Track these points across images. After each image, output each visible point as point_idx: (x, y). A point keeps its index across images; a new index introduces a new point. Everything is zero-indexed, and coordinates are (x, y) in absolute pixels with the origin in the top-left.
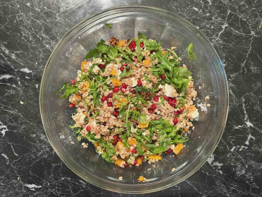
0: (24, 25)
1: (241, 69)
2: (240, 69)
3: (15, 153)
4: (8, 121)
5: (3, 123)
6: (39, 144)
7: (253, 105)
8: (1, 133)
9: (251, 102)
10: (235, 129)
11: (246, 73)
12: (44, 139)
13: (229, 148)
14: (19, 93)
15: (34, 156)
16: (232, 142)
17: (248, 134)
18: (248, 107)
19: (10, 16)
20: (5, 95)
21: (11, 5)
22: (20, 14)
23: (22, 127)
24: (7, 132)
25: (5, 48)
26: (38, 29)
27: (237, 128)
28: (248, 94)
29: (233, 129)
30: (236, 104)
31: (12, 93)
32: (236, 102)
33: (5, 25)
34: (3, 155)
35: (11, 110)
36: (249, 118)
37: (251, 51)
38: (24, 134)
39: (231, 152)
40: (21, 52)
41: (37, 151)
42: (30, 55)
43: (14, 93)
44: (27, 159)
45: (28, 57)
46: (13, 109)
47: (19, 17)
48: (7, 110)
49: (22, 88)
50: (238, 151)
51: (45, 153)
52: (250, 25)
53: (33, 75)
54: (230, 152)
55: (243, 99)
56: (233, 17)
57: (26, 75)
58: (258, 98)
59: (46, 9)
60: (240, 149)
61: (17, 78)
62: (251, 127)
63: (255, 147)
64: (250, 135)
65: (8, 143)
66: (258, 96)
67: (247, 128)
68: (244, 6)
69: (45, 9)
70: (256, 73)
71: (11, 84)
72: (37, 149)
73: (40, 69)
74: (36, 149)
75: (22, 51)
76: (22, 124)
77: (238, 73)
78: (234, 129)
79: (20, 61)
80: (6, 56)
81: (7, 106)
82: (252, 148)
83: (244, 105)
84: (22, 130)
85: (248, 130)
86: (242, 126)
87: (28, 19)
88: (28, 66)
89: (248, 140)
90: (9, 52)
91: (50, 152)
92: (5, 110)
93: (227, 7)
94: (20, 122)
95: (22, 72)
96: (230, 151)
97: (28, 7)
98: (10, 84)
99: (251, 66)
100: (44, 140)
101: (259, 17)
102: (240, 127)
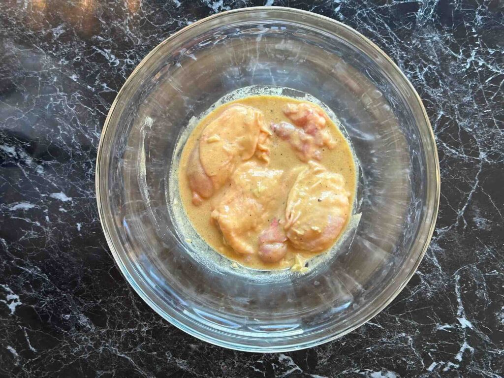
0: (63, 114)
1: (456, 220)
2: (454, 219)
3: (30, 346)
4: (23, 287)
5: (13, 290)
6: (75, 334)
7: (474, 288)
8: (8, 308)
9: (471, 282)
10: (439, 330)
11: (466, 228)
12: (85, 324)
13: (424, 364)
14: (45, 237)
15: (64, 354)
16: (431, 354)
17: (462, 341)
18: (465, 292)
19: (38, 96)
20: (19, 239)
21: (41, 77)
22: (58, 93)
23: (46, 299)
24: (20, 308)
25: (25, 153)
26: (89, 123)
27: (441, 328)
28: (466, 267)
29: (434, 329)
30: (443, 285)
31: (33, 236)
32: (443, 280)
33: (29, 113)
34: (9, 348)
35: (30, 268)
36: (466, 312)
37: (477, 189)
38: (50, 312)
39: (429, 372)
40: (54, 163)
41: (71, 345)
42: (70, 169)
43: (37, 236)
44: (53, 358)
45: (66, 174)
46: (32, 265)
47: (55, 100)
48: (21, 268)
49: (51, 228)
50: (441, 372)
51: (86, 350)
52: (479, 140)
53: (72, 205)
54: (425, 371)
55: (456, 277)
56: (447, 124)
57: (60, 205)
58: (485, 276)
59: (106, 87)
60: (445, 367)
61: (44, 210)
62: (467, 328)
63: (473, 365)
64: (465, 343)
65: (19, 328)
66: (484, 272)
67: (460, 329)
68: (469, 104)
69: (103, 87)
70: (484, 229)
71: (33, 221)
72: (71, 341)
73: (87, 196)
74: (69, 342)
75: (56, 161)
76: (47, 293)
77: (450, 228)
78: (436, 330)
79: (52, 180)
80: (27, 169)
81: (22, 260)
82: (468, 367)
83: (457, 287)
84: (46, 305)
85: (462, 335)
86: (452, 326)
87: (71, 103)
88: (65, 189)
89: (461, 352)
90: (32, 161)
91: (93, 349)
92: (18, 266)
93: (437, 105)
94: (44, 290)
95: (55, 200)
96: (427, 369)
97: (73, 83)
98: (30, 220)
99: (475, 217)
100: (85, 327)
101: (498, 127)
102: (448, 326)
